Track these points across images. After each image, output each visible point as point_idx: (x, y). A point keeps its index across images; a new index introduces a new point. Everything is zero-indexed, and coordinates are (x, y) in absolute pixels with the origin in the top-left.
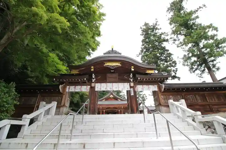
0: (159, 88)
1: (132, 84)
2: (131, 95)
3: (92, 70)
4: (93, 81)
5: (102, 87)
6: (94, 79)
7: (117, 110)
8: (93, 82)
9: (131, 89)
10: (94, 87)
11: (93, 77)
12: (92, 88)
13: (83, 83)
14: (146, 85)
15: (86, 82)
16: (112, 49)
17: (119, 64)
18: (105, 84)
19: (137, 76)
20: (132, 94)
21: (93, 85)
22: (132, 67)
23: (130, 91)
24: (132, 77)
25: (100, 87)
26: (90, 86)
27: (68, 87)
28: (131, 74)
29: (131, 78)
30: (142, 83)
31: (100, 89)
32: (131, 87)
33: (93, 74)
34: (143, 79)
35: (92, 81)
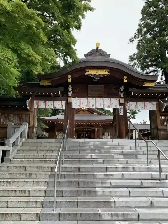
0: (159, 106)
1: (122, 101)
2: (120, 115)
3: (70, 80)
4: (70, 94)
5: (81, 104)
6: (70, 91)
7: (93, 128)
8: (70, 97)
9: (121, 107)
10: (71, 103)
11: (70, 89)
12: (69, 105)
13: (56, 98)
14: (142, 101)
15: (59, 96)
16: (97, 48)
17: (107, 73)
18: (85, 98)
19: (130, 90)
20: (122, 114)
21: (69, 100)
22: (125, 77)
23: (118, 109)
24: (123, 90)
25: (79, 103)
26: (65, 102)
27: (35, 102)
28: (123, 87)
29: (121, 92)
30: (136, 99)
31: (79, 105)
32: (120, 104)
33: (70, 86)
34: (138, 95)
35: (68, 94)
